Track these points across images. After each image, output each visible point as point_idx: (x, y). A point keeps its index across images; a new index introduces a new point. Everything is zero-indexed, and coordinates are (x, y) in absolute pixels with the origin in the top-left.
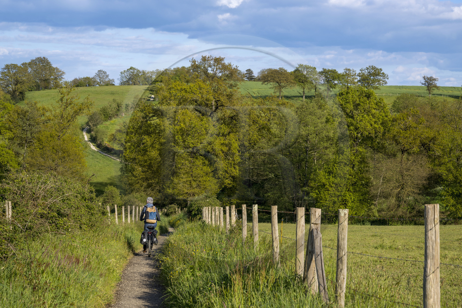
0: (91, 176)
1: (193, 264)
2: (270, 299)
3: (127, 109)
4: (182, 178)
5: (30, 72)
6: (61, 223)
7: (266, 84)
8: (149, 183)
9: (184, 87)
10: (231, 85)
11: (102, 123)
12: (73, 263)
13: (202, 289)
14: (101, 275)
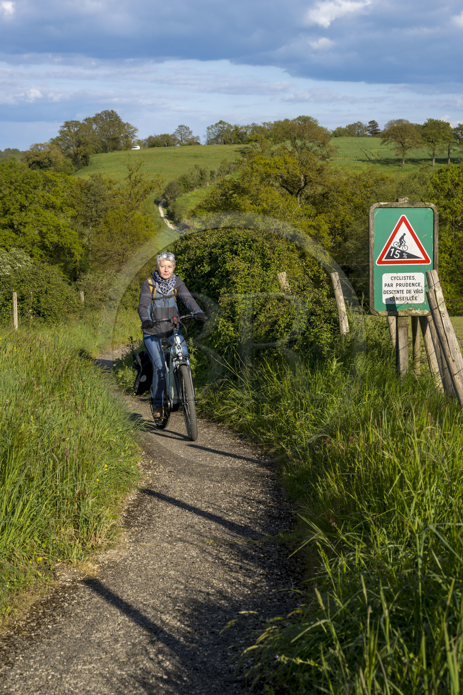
3: (213, 177)
5: (94, 129)
11: (181, 196)
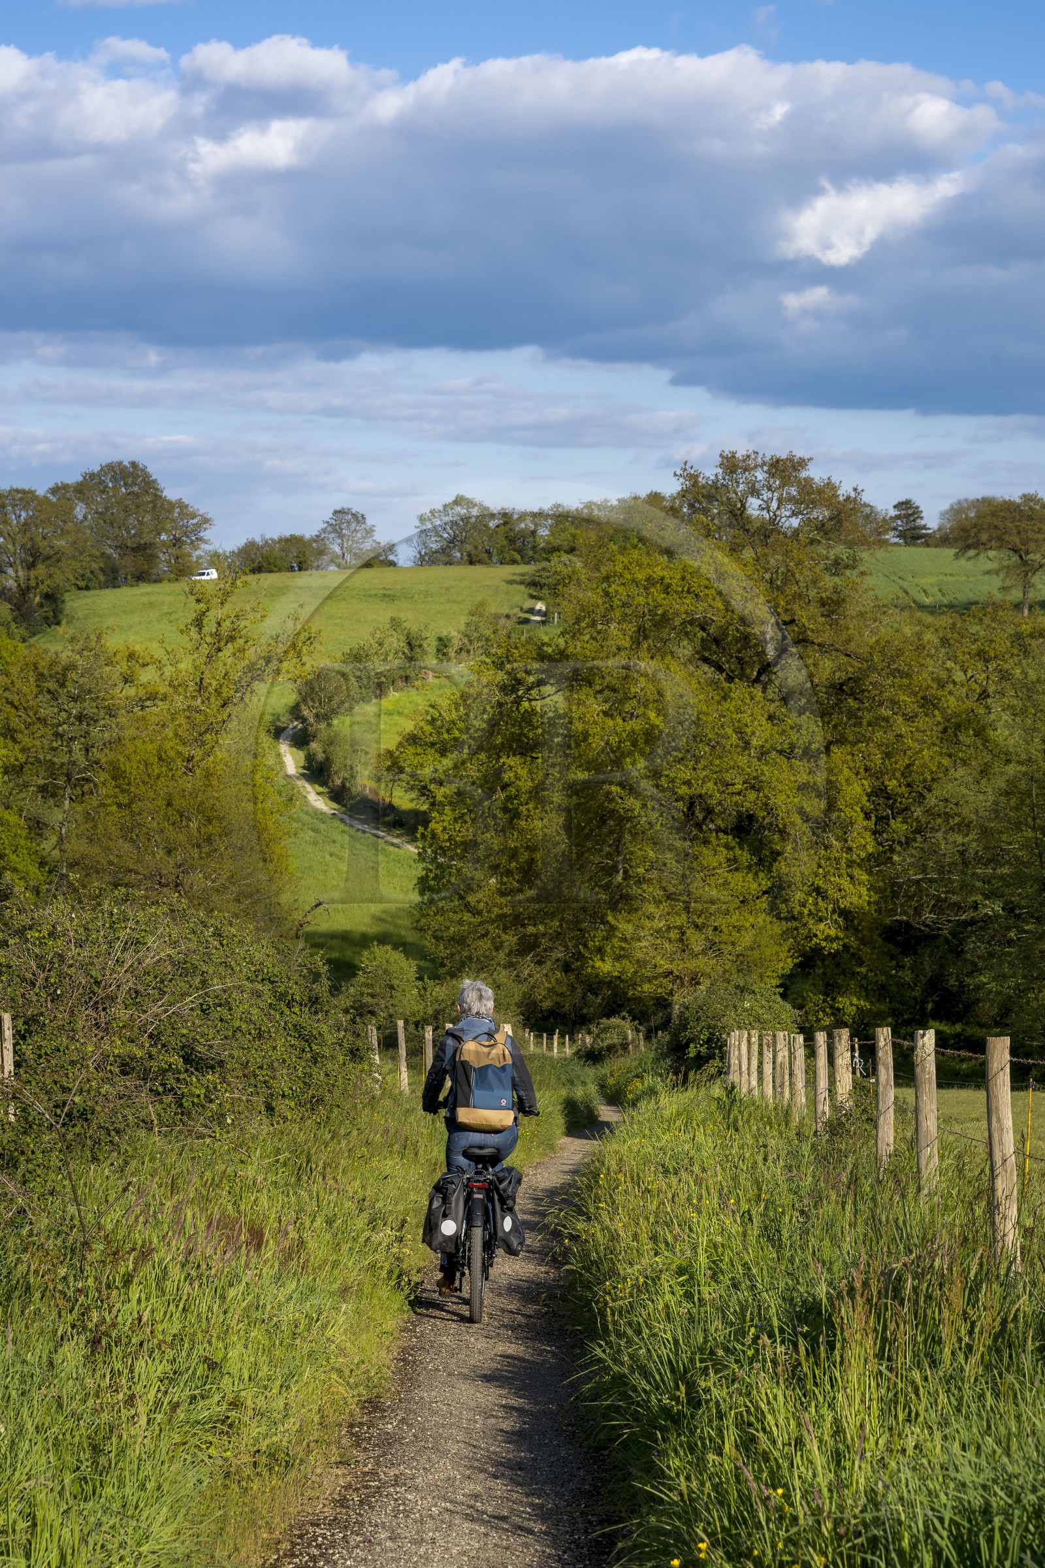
0: (308, 908)
1: (688, 1253)
2: (981, 1396)
3: (444, 654)
4: (650, 917)
5: (80, 517)
6: (198, 1092)
7: (970, 558)
8: (525, 935)
9: (659, 572)
10: (837, 562)
12: (240, 1248)
13: (720, 1352)
14: (344, 1291)
